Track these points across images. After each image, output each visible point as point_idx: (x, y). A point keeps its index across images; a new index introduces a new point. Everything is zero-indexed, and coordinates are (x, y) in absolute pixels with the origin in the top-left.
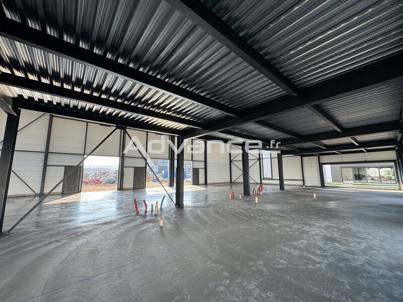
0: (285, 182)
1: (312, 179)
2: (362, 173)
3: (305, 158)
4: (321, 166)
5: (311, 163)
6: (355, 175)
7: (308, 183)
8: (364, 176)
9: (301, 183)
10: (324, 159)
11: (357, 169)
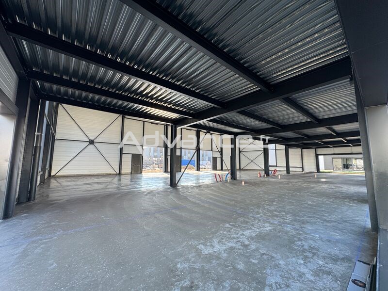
0: (291, 169)
1: (310, 167)
2: (349, 163)
3: (305, 151)
4: (317, 156)
5: (309, 154)
6: (344, 165)
7: (306, 170)
8: (351, 165)
9: (301, 170)
10: (320, 151)
11: (345, 160)
